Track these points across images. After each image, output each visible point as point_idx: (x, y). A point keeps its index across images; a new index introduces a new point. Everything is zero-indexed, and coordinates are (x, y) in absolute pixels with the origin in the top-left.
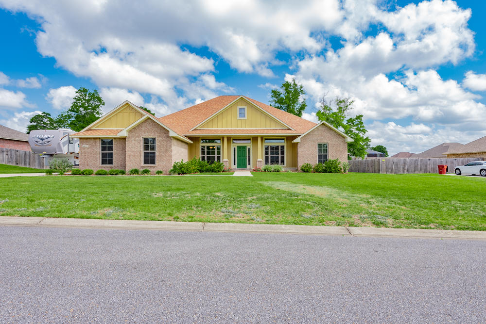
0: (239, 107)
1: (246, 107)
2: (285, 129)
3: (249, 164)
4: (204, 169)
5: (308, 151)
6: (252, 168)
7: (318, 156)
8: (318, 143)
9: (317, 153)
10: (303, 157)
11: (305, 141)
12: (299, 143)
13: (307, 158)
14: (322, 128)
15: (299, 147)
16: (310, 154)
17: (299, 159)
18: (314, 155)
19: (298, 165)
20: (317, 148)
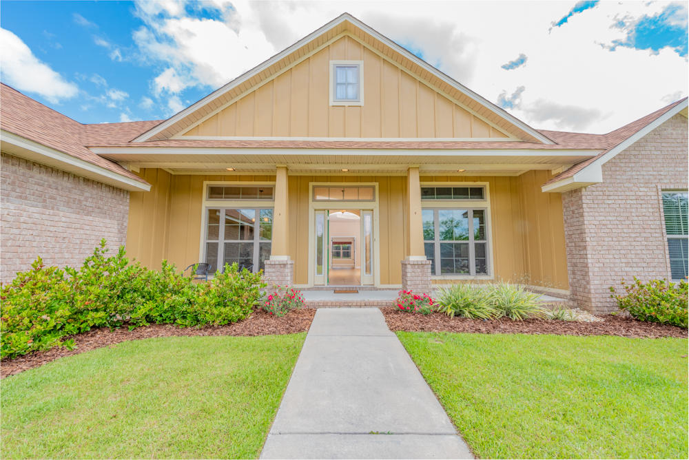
0: (334, 63)
1: (360, 63)
2: (510, 142)
3: (368, 270)
5: (627, 222)
6: (378, 284)
7: (666, 244)
8: (663, 190)
9: (664, 231)
10: (605, 248)
11: (608, 181)
12: (584, 192)
13: (622, 252)
14: (674, 132)
15: (584, 206)
16: (633, 235)
17: (589, 256)
18: (651, 239)
19: (588, 283)
20: (662, 210)
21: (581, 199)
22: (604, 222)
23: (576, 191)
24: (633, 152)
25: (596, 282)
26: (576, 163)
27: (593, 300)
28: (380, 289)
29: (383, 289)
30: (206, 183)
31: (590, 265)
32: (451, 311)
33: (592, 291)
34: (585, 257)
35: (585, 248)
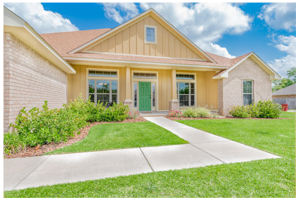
0: (146, 26)
1: (155, 27)
2: (204, 61)
3: (154, 105)
4: (98, 116)
5: (234, 89)
6: (158, 110)
7: (243, 96)
8: (243, 80)
9: (243, 92)
10: (228, 97)
11: (230, 77)
12: (223, 80)
13: (232, 98)
14: (248, 62)
15: (223, 84)
16: (235, 93)
17: (223, 99)
18: (239, 94)
19: (223, 107)
20: (243, 86)
21: (222, 82)
22: (228, 89)
23: (221, 79)
24: (237, 68)
25: (225, 107)
26: (222, 70)
27: (224, 112)
28: (159, 112)
29: (160, 112)
30: (87, 69)
31: (223, 102)
32: (187, 116)
33: (224, 110)
34: (222, 99)
35: (223, 97)
